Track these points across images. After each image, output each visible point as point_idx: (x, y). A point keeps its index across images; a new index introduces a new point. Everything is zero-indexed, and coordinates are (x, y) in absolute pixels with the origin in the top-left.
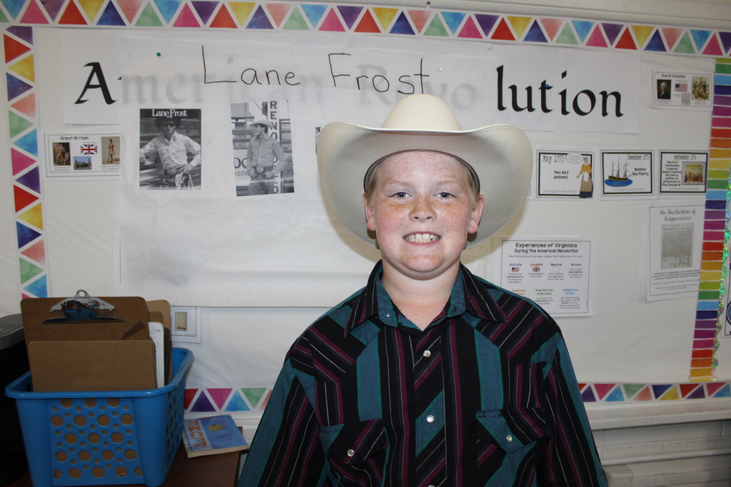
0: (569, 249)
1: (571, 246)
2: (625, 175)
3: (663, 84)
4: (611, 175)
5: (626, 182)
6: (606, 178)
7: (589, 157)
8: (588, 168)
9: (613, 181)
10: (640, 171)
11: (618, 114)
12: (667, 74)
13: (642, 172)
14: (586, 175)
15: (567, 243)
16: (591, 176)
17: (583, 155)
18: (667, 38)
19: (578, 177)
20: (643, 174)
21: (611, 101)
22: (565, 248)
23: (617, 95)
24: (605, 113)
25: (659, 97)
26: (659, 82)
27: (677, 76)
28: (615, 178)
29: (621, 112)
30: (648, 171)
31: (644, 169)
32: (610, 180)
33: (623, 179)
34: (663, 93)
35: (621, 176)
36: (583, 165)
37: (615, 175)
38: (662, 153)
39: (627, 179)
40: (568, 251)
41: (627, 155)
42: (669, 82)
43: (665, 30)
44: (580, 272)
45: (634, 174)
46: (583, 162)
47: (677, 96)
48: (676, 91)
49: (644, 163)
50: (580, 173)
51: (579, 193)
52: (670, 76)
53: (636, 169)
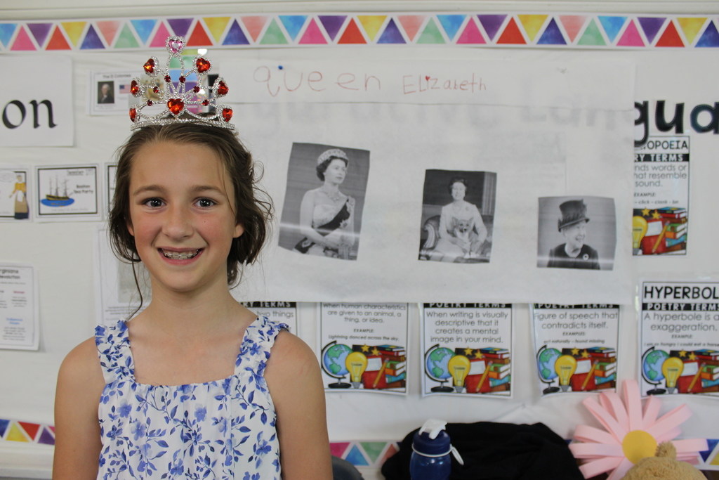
0: (10, 274)
1: (12, 271)
2: (66, 193)
3: (105, 87)
4: (49, 194)
5: (67, 201)
6: (43, 197)
7: (23, 174)
8: (22, 187)
9: (52, 200)
10: (82, 188)
11: (52, 125)
12: (109, 75)
13: (85, 189)
14: (20, 194)
15: (7, 268)
16: (25, 195)
17: (16, 172)
18: (104, 33)
19: (11, 197)
20: (87, 192)
21: (43, 109)
22: (6, 274)
23: (48, 103)
24: (36, 125)
25: (100, 102)
26: (101, 84)
27: (120, 76)
28: (53, 197)
29: (55, 122)
30: (93, 188)
31: (88, 186)
32: (48, 200)
33: (63, 198)
34: (105, 96)
35: (61, 194)
36: (17, 184)
37: (53, 194)
38: (109, 166)
39: (67, 198)
40: (8, 277)
41: (65, 171)
42: (111, 84)
43: (99, 24)
44: (23, 300)
45: (76, 192)
46: (17, 181)
47: (121, 99)
48: (121, 93)
49: (87, 179)
50: (14, 192)
51: (13, 214)
52: (112, 76)
53: (78, 187)
